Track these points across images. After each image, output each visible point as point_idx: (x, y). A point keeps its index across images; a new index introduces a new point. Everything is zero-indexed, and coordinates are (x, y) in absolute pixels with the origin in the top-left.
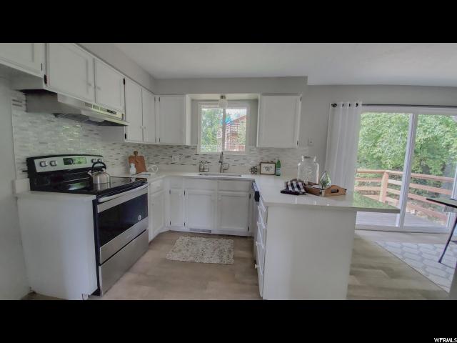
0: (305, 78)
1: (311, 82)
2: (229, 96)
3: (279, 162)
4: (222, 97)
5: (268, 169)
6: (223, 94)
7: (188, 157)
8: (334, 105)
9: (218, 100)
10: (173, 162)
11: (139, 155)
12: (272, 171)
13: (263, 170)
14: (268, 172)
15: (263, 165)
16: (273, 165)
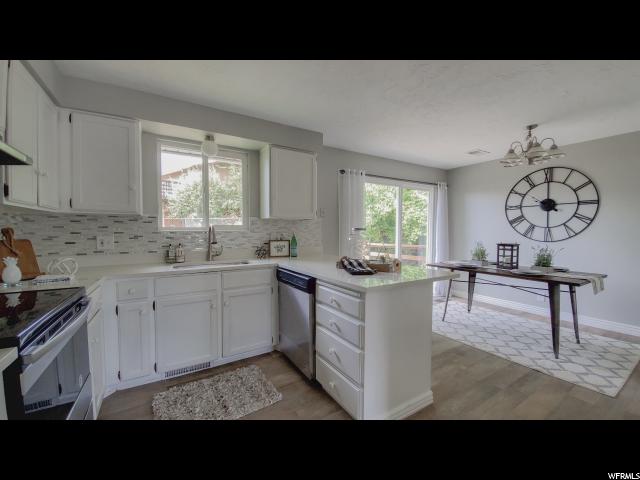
0: (320, 136)
1: (327, 141)
2: (221, 139)
3: (294, 238)
4: (209, 138)
5: (279, 249)
6: (211, 133)
7: (136, 237)
8: (343, 172)
9: (200, 143)
10: (99, 248)
11: (17, 236)
12: (285, 251)
13: (274, 252)
14: (280, 254)
15: (273, 244)
16: (286, 244)
